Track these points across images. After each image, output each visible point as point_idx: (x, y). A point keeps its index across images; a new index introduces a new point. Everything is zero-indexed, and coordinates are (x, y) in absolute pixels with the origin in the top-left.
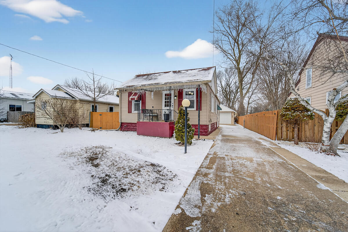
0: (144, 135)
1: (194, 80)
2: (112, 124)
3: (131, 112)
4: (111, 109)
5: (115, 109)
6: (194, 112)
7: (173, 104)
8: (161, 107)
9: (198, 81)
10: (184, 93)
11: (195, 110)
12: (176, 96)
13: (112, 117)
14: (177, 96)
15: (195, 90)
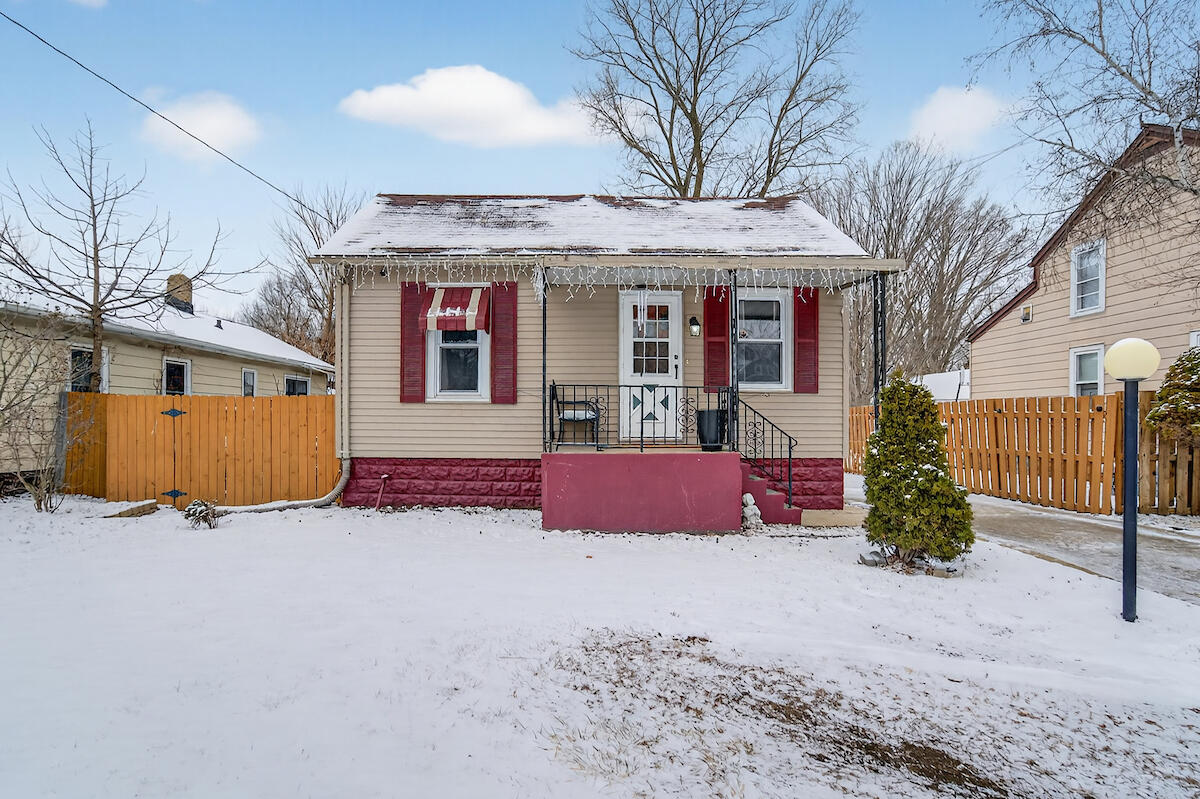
0: (589, 523)
1: (780, 249)
2: (267, 466)
3: (420, 398)
4: (175, 379)
5: (197, 379)
6: (786, 399)
7: (680, 362)
8: (614, 370)
9: (796, 253)
10: (736, 310)
11: (790, 389)
12: (694, 321)
13: (267, 424)
14: (701, 322)
15: (784, 298)
